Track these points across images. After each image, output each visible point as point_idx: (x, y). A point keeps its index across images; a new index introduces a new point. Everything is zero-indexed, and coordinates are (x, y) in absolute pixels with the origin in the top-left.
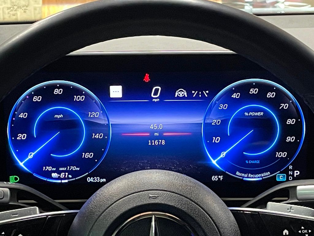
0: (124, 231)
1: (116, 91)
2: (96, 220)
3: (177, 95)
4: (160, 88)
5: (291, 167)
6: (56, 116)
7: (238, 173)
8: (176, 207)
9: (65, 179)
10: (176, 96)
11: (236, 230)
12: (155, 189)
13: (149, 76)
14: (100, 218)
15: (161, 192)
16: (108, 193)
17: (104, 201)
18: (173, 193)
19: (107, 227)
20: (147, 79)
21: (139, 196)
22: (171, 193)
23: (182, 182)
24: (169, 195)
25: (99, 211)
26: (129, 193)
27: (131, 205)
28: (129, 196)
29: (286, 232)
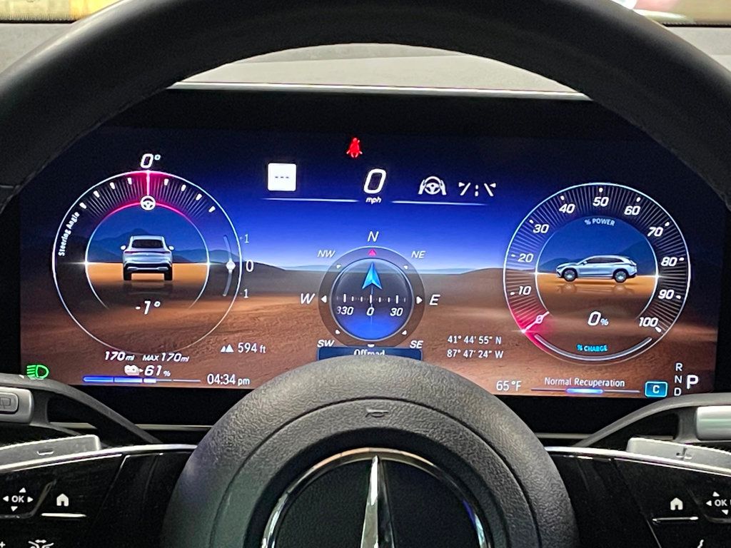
0: (308, 490)
1: (282, 177)
2: (243, 465)
3: (424, 191)
4: (384, 173)
5: (679, 367)
8: (428, 438)
9: (153, 377)
10: (421, 192)
11: (562, 496)
12: (381, 395)
13: (360, 144)
14: (252, 458)
15: (392, 403)
16: (271, 402)
17: (262, 422)
18: (421, 408)
19: (269, 480)
20: (355, 151)
21: (342, 411)
22: (416, 406)
23: (442, 382)
24: (411, 410)
25: (249, 444)
26: (320, 405)
27: (324, 430)
28: (319, 411)
29: (676, 503)
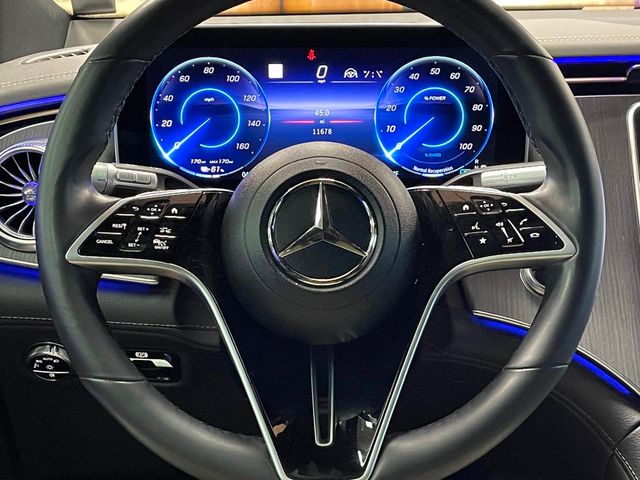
1: (276, 71)
2: (259, 188)
3: (347, 76)
4: (326, 67)
5: (477, 161)
6: (206, 100)
7: (415, 168)
9: (216, 173)
10: (345, 77)
12: (323, 156)
13: (314, 52)
14: (263, 185)
15: (329, 158)
18: (341, 160)
20: (312, 56)
21: (305, 162)
24: (337, 162)
26: (295, 160)
28: (294, 163)
29: (466, 207)
